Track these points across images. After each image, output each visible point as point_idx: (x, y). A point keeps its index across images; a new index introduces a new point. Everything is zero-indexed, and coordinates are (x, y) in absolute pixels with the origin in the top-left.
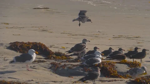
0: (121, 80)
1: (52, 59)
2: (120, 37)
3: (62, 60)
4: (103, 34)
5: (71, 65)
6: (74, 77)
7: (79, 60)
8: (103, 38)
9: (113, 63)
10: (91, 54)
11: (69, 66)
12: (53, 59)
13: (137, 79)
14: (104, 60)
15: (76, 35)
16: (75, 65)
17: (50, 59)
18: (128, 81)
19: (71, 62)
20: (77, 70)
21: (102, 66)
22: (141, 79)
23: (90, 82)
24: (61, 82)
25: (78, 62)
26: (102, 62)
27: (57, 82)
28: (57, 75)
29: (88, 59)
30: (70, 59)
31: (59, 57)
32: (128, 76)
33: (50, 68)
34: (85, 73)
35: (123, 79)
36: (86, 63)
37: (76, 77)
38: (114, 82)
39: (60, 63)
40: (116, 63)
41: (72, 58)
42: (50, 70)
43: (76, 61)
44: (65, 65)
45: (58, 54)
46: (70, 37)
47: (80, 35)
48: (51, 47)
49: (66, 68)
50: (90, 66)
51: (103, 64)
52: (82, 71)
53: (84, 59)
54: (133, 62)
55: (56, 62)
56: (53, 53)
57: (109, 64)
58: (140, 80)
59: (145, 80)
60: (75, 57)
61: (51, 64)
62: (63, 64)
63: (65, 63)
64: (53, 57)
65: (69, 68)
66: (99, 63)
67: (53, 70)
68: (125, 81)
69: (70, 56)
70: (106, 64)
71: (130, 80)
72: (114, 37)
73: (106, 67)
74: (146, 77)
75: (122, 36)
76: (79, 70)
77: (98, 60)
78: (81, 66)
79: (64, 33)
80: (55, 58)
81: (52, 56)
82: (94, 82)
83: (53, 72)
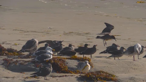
0: (71, 76)
1: (4, 56)
2: (70, 33)
3: (15, 56)
4: (54, 31)
5: (23, 61)
6: (25, 73)
7: (31, 56)
8: (54, 34)
9: (63, 59)
10: (42, 51)
11: (21, 62)
12: (6, 56)
13: (87, 74)
14: (55, 56)
15: (28, 32)
16: (27, 61)
17: (3, 55)
18: (78, 77)
19: (23, 58)
20: (29, 66)
21: (53, 61)
22: (91, 74)
23: (41, 78)
24: (13, 78)
25: (30, 58)
26: (53, 58)
27: (9, 78)
28: (8, 71)
29: (40, 56)
30: (22, 55)
31: (11, 53)
32: (78, 72)
33: (3, 64)
34: (37, 69)
35: (73, 74)
36: (37, 59)
37: (28, 73)
38: (65, 77)
39: (12, 59)
40: (67, 58)
41: (24, 55)
42: (2, 66)
43: (28, 57)
44: (17, 61)
45: (10, 51)
46: (22, 33)
47: (32, 32)
48: (3, 43)
49: (18, 64)
50: (41, 62)
51: (54, 60)
52: (33, 67)
53: (35, 55)
54: (83, 58)
55: (8, 58)
56: (5, 50)
57: (60, 60)
58: (90, 76)
59: (95, 75)
60: (26, 53)
61: (3, 60)
62: (15, 60)
63: (17, 59)
64: (6, 54)
65: (21, 64)
66: (50, 59)
67: (5, 66)
68: (76, 77)
69: (22, 53)
70: (57, 59)
71: (80, 75)
72: (64, 33)
73: (57, 63)
74: (95, 72)
75: (72, 32)
76: (31, 66)
77: (49, 56)
78: (33, 62)
79: (16, 30)
80: (7, 54)
81: (4, 53)
82: (45, 77)
83: (5, 68)
